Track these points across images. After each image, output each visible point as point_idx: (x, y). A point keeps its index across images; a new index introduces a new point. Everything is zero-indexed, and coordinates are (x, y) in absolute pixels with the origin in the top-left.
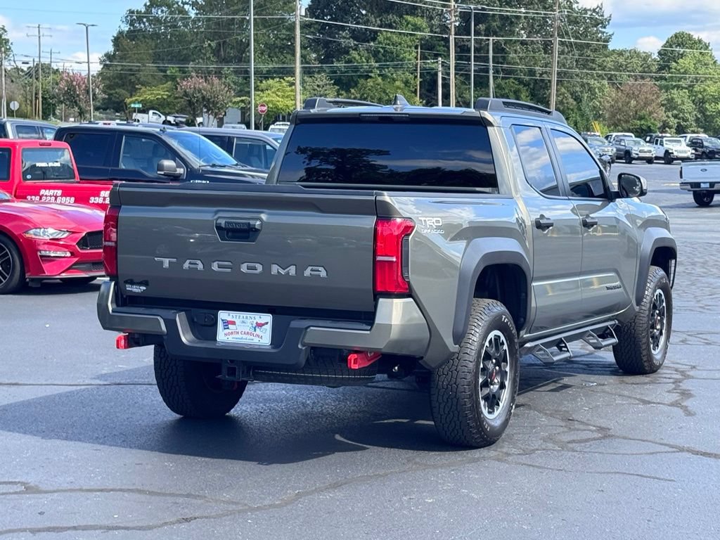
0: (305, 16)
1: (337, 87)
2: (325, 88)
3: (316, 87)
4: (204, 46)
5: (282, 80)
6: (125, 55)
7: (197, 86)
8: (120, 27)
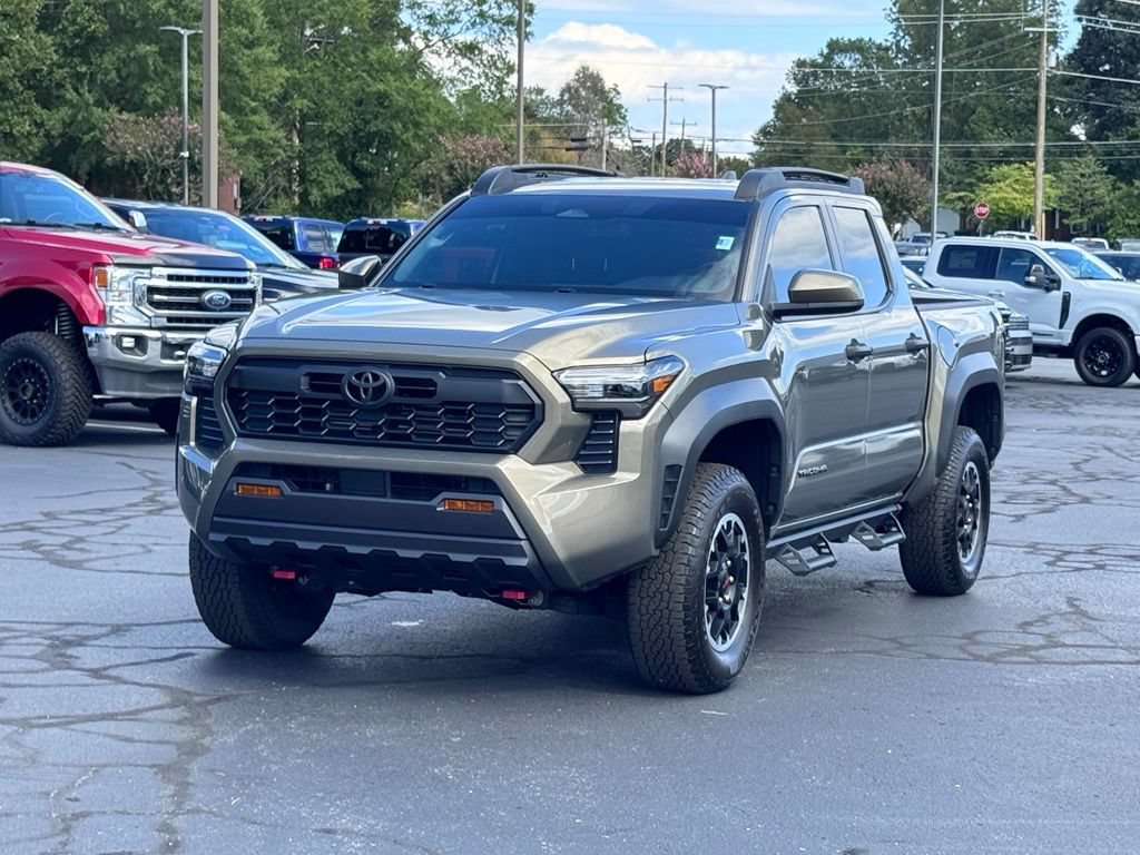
0: (1057, 68)
1: (1112, 177)
2: (1093, 179)
3: (1078, 177)
4: (905, 114)
5: (1022, 166)
6: (788, 127)
7: (877, 176)
8: (783, 88)
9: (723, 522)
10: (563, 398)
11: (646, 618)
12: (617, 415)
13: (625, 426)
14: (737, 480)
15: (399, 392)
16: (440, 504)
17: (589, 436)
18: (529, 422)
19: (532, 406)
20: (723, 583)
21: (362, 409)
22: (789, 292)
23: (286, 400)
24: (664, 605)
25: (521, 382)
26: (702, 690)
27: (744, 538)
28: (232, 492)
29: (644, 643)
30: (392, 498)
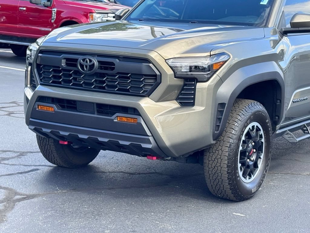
9: (250, 126)
10: (170, 72)
11: (211, 169)
12: (196, 80)
13: (199, 85)
14: (258, 107)
15: (100, 68)
16: (116, 118)
17: (183, 89)
18: (154, 83)
19: (156, 75)
20: (249, 153)
21: (86, 75)
22: (291, 23)
23: (57, 70)
24: (218, 164)
25: (151, 65)
26: (237, 200)
27: (262, 132)
28: (36, 108)
29: (210, 180)
30: (97, 115)
